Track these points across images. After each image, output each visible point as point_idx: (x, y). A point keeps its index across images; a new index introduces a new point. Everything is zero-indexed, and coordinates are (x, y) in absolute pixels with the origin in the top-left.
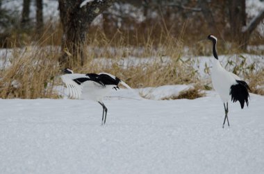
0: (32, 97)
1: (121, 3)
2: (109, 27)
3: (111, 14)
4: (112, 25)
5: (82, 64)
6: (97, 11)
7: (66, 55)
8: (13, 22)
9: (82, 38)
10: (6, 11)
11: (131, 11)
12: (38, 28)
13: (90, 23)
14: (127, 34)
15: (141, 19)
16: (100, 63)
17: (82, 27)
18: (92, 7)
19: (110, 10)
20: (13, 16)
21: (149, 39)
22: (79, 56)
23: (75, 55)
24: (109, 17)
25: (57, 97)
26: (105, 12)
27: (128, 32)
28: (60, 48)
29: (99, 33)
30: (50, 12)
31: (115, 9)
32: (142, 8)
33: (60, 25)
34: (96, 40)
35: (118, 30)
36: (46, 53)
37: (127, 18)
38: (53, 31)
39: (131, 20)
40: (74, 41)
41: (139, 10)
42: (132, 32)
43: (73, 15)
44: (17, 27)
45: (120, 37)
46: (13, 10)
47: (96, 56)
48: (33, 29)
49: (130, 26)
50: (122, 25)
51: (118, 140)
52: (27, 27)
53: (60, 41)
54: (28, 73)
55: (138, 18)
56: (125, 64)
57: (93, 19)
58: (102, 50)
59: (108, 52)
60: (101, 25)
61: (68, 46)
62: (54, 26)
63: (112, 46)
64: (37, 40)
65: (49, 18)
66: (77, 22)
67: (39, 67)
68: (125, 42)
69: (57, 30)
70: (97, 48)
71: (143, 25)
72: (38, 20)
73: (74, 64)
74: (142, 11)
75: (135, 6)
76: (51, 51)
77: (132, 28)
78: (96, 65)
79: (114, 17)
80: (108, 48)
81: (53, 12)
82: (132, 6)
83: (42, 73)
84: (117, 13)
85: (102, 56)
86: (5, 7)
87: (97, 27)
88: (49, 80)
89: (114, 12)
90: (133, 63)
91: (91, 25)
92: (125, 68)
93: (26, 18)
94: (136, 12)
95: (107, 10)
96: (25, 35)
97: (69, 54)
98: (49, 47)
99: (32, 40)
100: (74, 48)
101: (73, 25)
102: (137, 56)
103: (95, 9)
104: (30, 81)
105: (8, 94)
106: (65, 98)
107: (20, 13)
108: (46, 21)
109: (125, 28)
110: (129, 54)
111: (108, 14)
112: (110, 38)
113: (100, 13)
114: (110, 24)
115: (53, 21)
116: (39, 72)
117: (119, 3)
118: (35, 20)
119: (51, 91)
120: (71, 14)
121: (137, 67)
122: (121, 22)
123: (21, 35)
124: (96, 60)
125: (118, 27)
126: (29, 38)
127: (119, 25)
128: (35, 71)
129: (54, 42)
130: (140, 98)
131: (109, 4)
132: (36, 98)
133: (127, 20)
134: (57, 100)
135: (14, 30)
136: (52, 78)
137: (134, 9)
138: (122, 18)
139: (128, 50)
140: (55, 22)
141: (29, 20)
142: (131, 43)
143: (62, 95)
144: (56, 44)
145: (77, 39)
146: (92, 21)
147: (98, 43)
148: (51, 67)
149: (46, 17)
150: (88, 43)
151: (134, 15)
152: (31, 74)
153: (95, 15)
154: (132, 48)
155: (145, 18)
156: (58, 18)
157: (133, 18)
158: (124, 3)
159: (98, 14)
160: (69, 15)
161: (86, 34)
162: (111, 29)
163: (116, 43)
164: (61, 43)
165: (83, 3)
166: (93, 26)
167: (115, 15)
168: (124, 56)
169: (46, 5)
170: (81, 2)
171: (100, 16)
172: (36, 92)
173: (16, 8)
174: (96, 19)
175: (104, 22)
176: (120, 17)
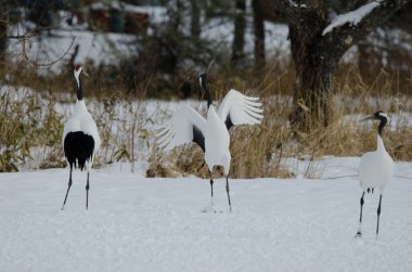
0: (248, 176)
1: (387, 28)
2: (368, 65)
3: (372, 45)
4: (373, 62)
5: (326, 124)
6: (349, 40)
7: (301, 109)
8: (218, 59)
9: (325, 83)
10: (208, 43)
11: (403, 40)
12: (257, 69)
13: (338, 60)
14: (396, 76)
16: (354, 123)
17: (325, 66)
18: (340, 34)
19: (369, 39)
20: (219, 50)
22: (320, 111)
23: (314, 110)
24: (368, 50)
25: (288, 175)
26: (361, 42)
27: (398, 73)
28: (291, 100)
30: (276, 43)
31: (378, 37)
33: (291, 64)
34: (347, 86)
35: (383, 70)
36: (270, 107)
37: (397, 52)
38: (280, 73)
39: (403, 54)
40: (312, 88)
42: (404, 74)
43: (311, 47)
44: (224, 67)
45: (384, 81)
46: (219, 40)
47: (348, 111)
48: (250, 70)
49: (400, 64)
50: (389, 62)
51: (382, 244)
52: (241, 67)
53: (291, 87)
54: (242, 138)
56: (394, 124)
57: (344, 53)
58: (357, 102)
59: (366, 105)
60: (355, 62)
61: (304, 97)
62: (281, 63)
63: (373, 95)
64: (255, 87)
65: (274, 53)
66: (317, 58)
67: (259, 130)
68: (393, 89)
69: (286, 71)
70: (348, 99)
72: (257, 57)
73: (313, 123)
75: (409, 32)
76: (277, 104)
77: (405, 67)
78: (348, 125)
79: (376, 49)
80: (366, 99)
81: (281, 44)
82: (405, 33)
83: (264, 138)
84: (381, 44)
85: (356, 111)
86: (207, 36)
87: (349, 65)
88: (274, 149)
89: (375, 42)
90: (406, 121)
91: (340, 62)
92: (393, 129)
93: (238, 53)
94: (410, 42)
95: (365, 39)
96: (237, 79)
97: (305, 108)
98: (275, 97)
99: (247, 87)
100: (313, 98)
101: (311, 63)
103: (346, 37)
104: (244, 151)
106: (300, 177)
107: (229, 45)
108: (269, 56)
109: (393, 68)
110: (400, 107)
111: (366, 46)
112: (370, 83)
113: (354, 43)
114: (369, 61)
115: (280, 58)
116: (258, 136)
117: (383, 28)
118: (252, 57)
119: (277, 167)
120: (308, 46)
122: (387, 58)
123: (231, 79)
124: (347, 117)
125: (382, 66)
126: (244, 83)
127: (385, 62)
128: (252, 135)
129: (282, 90)
131: (367, 29)
132: (254, 177)
133: (396, 54)
134: (287, 180)
135: (220, 72)
136: (279, 146)
137: (408, 37)
138: (389, 52)
139: (398, 101)
140: (284, 60)
141: (243, 56)
142: (403, 91)
143: (295, 172)
144: (284, 93)
145: (318, 84)
146: (341, 56)
147: (351, 91)
148: (276, 128)
149: (270, 50)
150: (335, 92)
151: (407, 46)
152: (247, 140)
153: (346, 48)
154: (404, 98)
156: (289, 52)
157: (406, 51)
158: (391, 28)
159: (351, 45)
160: (305, 48)
161: (331, 77)
162: (371, 69)
163: (380, 90)
164: (293, 92)
165: (329, 29)
166: (343, 64)
167: (378, 47)
168: (392, 110)
169: (270, 32)
170: (324, 27)
171: (354, 48)
172: (254, 167)
173: (223, 37)
174: (347, 53)
175: (360, 57)
176: (386, 49)
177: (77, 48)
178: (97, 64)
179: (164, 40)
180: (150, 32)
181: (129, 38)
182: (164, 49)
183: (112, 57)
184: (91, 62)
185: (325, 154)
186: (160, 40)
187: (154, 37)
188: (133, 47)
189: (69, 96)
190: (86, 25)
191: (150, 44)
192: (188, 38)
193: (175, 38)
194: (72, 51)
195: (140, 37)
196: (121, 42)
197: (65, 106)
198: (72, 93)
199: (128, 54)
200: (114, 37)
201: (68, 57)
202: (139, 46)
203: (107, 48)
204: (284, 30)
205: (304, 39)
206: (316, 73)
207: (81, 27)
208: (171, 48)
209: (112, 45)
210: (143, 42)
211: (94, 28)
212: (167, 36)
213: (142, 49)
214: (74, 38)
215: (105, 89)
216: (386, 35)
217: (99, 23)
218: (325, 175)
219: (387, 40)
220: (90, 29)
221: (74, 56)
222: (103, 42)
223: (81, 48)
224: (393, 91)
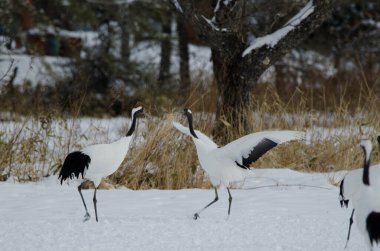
0: (174, 189)
1: (302, 51)
3: (286, 66)
4: (289, 81)
6: (267, 61)
7: (223, 125)
8: (147, 80)
9: (245, 101)
10: (137, 65)
11: (316, 61)
12: (182, 88)
13: (256, 80)
14: (309, 95)
15: (331, 72)
17: (245, 85)
18: (259, 56)
19: (285, 60)
20: (147, 71)
21: (342, 100)
22: (241, 127)
23: (235, 126)
24: (284, 70)
26: (277, 63)
27: (312, 92)
28: (214, 116)
29: (269, 92)
30: (199, 64)
31: (293, 58)
32: (332, 56)
33: (214, 83)
34: (265, 104)
35: (297, 88)
37: (311, 72)
38: (203, 92)
39: (317, 73)
40: (233, 106)
41: (328, 59)
42: (317, 92)
43: (232, 68)
44: (152, 87)
45: (300, 98)
46: (147, 62)
47: (266, 127)
48: (175, 90)
49: (314, 82)
50: (303, 81)
52: (167, 86)
53: (213, 105)
54: (169, 152)
55: (326, 70)
56: (308, 138)
57: (261, 73)
58: (275, 118)
59: (283, 121)
60: (273, 81)
61: (226, 113)
62: (205, 84)
63: (290, 112)
64: (181, 105)
65: (198, 73)
66: (238, 78)
67: (184, 144)
68: (307, 106)
69: (209, 90)
70: (266, 115)
71: (334, 81)
72: (182, 77)
74: (331, 61)
75: (322, 54)
76: (202, 121)
77: (318, 86)
79: (291, 69)
80: (283, 115)
81: (204, 65)
82: (318, 54)
83: (189, 152)
84: (296, 64)
85: (274, 126)
86: (136, 58)
87: (266, 84)
89: (291, 63)
90: (320, 135)
91: (259, 82)
92: (308, 143)
93: (165, 74)
94: (323, 62)
95: (281, 60)
96: (164, 98)
97: (227, 124)
98: (199, 114)
99: (173, 105)
100: (234, 115)
101: (232, 82)
102: (325, 125)
103: (264, 59)
104: (171, 163)
105: (140, 182)
107: (156, 67)
108: (193, 76)
109: (307, 86)
110: (314, 123)
111: (282, 67)
112: (286, 101)
113: (271, 63)
114: (285, 80)
115: (203, 78)
116: (184, 150)
117: (298, 50)
118: (178, 77)
119: (202, 179)
120: (229, 67)
121: (326, 142)
122: (302, 77)
123: (158, 98)
125: (297, 84)
126: (170, 102)
127: (299, 81)
128: (178, 149)
129: (205, 107)
130: (331, 186)
131: (283, 51)
132: (181, 188)
133: (310, 74)
135: (149, 91)
137: (321, 58)
138: (304, 72)
139: (313, 117)
140: (207, 79)
141: (170, 76)
142: (316, 108)
144: (208, 110)
145: (239, 102)
146: (259, 76)
147: (269, 108)
149: (195, 71)
150: (254, 108)
151: (320, 67)
152: (174, 154)
153: (264, 68)
154: (318, 114)
155: (336, 71)
156: (211, 72)
157: (319, 71)
158: (305, 50)
159: (268, 66)
160: (226, 68)
161: (251, 96)
162: (287, 88)
163: (295, 107)
164: (216, 109)
165: (247, 51)
166: (261, 83)
167: (293, 67)
168: (307, 125)
169: (194, 54)
170: (244, 49)
171: (272, 69)
172: (181, 179)
173: (151, 59)
174: (265, 73)
175: (277, 76)
176: (301, 70)
177: (16, 70)
178: (34, 84)
179: (96, 63)
180: (83, 55)
181: (64, 61)
182: (96, 70)
183: (49, 78)
184: (28, 83)
186: (92, 62)
187: (87, 60)
188: (68, 69)
189: (8, 114)
190: (24, 49)
191: (83, 66)
192: (118, 61)
193: (107, 60)
194: (11, 73)
195: (74, 60)
196: (56, 64)
197: (5, 124)
198: (11, 112)
199: (63, 75)
200: (50, 60)
201: (7, 78)
202: (73, 68)
203: (43, 70)
204: (206, 53)
205: (225, 61)
206: (236, 91)
207: (19, 51)
208: (103, 70)
209: (48, 67)
210: (77, 64)
211: (32, 52)
212: (99, 59)
213: (76, 70)
214: (12, 61)
215: (43, 108)
216: (301, 57)
217: (36, 48)
218: (246, 186)
220: (28, 53)
221: (13, 78)
222: (40, 65)
223: (19, 70)
224: (308, 108)
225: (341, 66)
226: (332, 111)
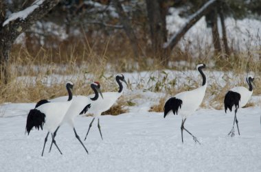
1: (44, 22)
2: (32, 45)
3: (34, 32)
4: (35, 43)
5: (6, 83)
6: (20, 29)
9: (5, 57)
11: (54, 29)
13: (13, 42)
14: (50, 52)
15: (64, 36)
16: (24, 81)
17: (5, 46)
18: (14, 25)
19: (32, 29)
21: (72, 56)
22: (2, 74)
24: (32, 35)
26: (27, 30)
27: (51, 50)
29: (23, 51)
31: (38, 27)
32: (65, 26)
34: (19, 58)
35: (42, 48)
37: (50, 36)
39: (54, 38)
41: (62, 28)
42: (54, 50)
45: (43, 55)
47: (20, 74)
49: (52, 44)
50: (45, 43)
55: (61, 35)
56: (49, 82)
57: (16, 37)
58: (25, 68)
59: (31, 70)
60: (24, 43)
63: (36, 64)
68: (48, 60)
70: (20, 66)
71: (66, 42)
74: (64, 29)
75: (57, 24)
77: (55, 46)
78: (20, 83)
79: (37, 35)
80: (31, 66)
82: (54, 24)
84: (40, 31)
85: (25, 74)
87: (20, 45)
89: (36, 30)
90: (57, 80)
92: (48, 85)
94: (58, 30)
95: (29, 28)
102: (60, 73)
103: (18, 27)
109: (48, 46)
110: (53, 71)
111: (30, 33)
113: (23, 30)
114: (32, 42)
117: (41, 21)
121: (61, 85)
124: (19, 78)
125: (41, 45)
127: (42, 43)
131: (31, 22)
133: (49, 38)
137: (57, 27)
138: (45, 36)
142: (55, 61)
146: (15, 39)
147: (22, 61)
150: (12, 62)
151: (56, 33)
153: (18, 34)
154: (55, 65)
155: (67, 36)
157: (56, 36)
158: (46, 21)
159: (21, 32)
161: (9, 53)
162: (34, 47)
163: (40, 61)
166: (16, 44)
167: (38, 33)
168: (48, 73)
170: (4, 21)
171: (23, 34)
174: (18, 38)
175: (27, 40)
176: (43, 35)
185: (6, 101)
216: (43, 26)
218: (6, 115)
219: (43, 29)
224: (48, 61)
225: (71, 32)
226: (65, 64)
